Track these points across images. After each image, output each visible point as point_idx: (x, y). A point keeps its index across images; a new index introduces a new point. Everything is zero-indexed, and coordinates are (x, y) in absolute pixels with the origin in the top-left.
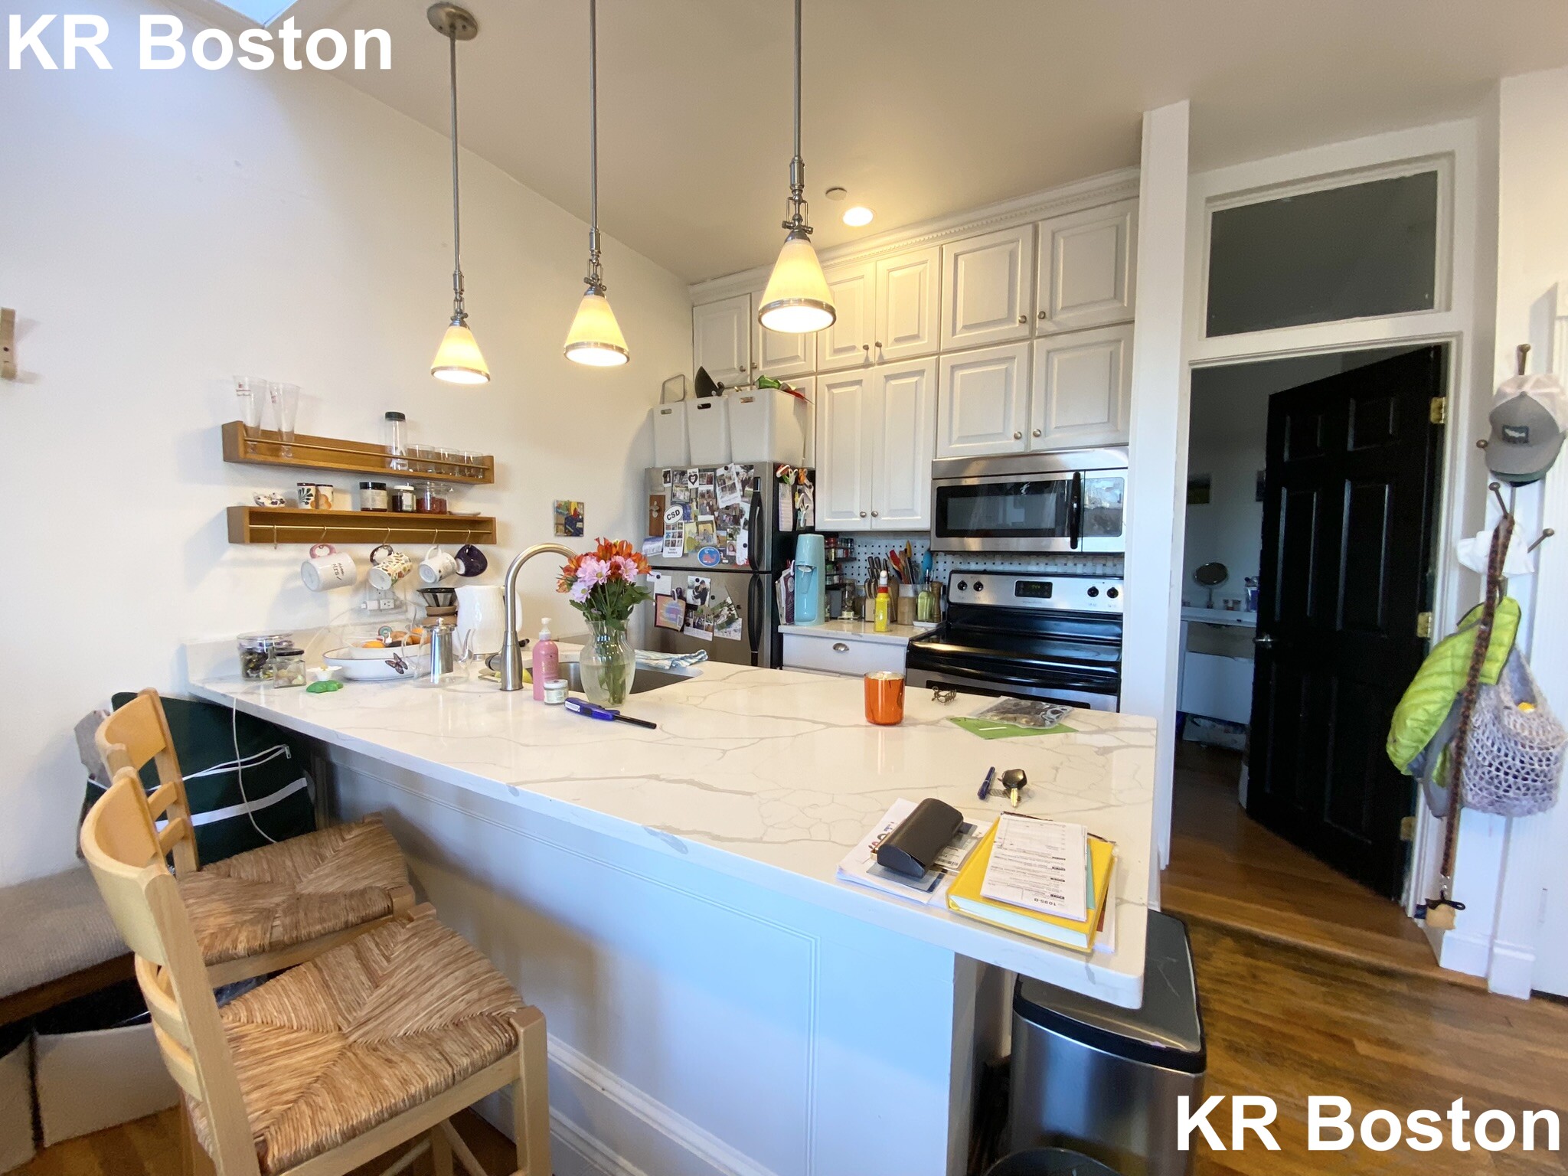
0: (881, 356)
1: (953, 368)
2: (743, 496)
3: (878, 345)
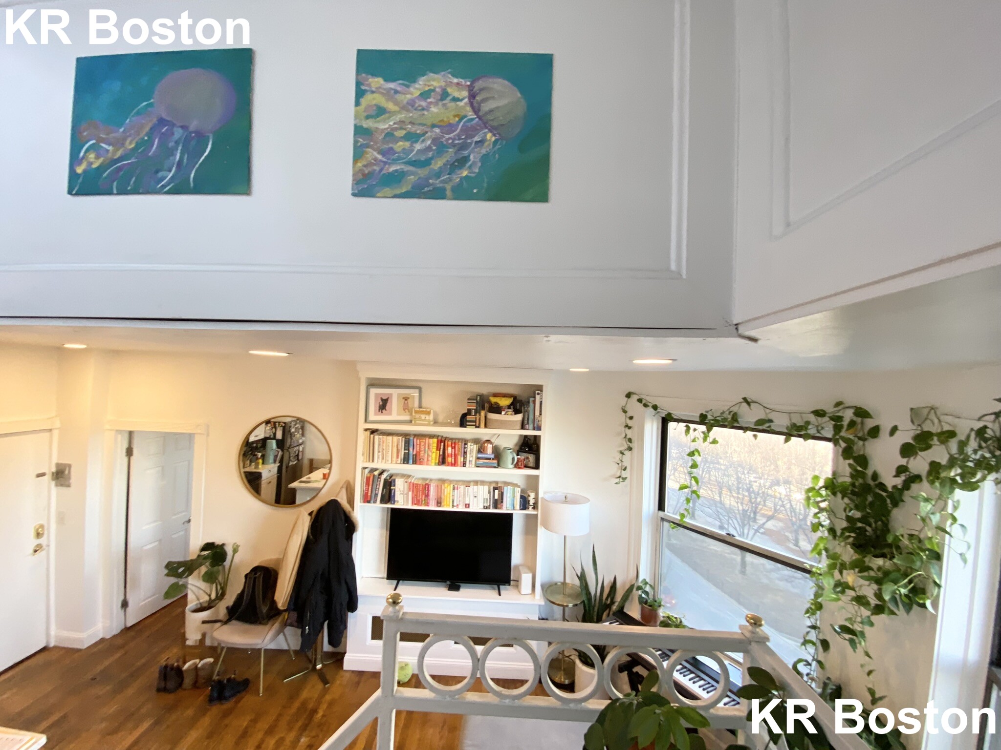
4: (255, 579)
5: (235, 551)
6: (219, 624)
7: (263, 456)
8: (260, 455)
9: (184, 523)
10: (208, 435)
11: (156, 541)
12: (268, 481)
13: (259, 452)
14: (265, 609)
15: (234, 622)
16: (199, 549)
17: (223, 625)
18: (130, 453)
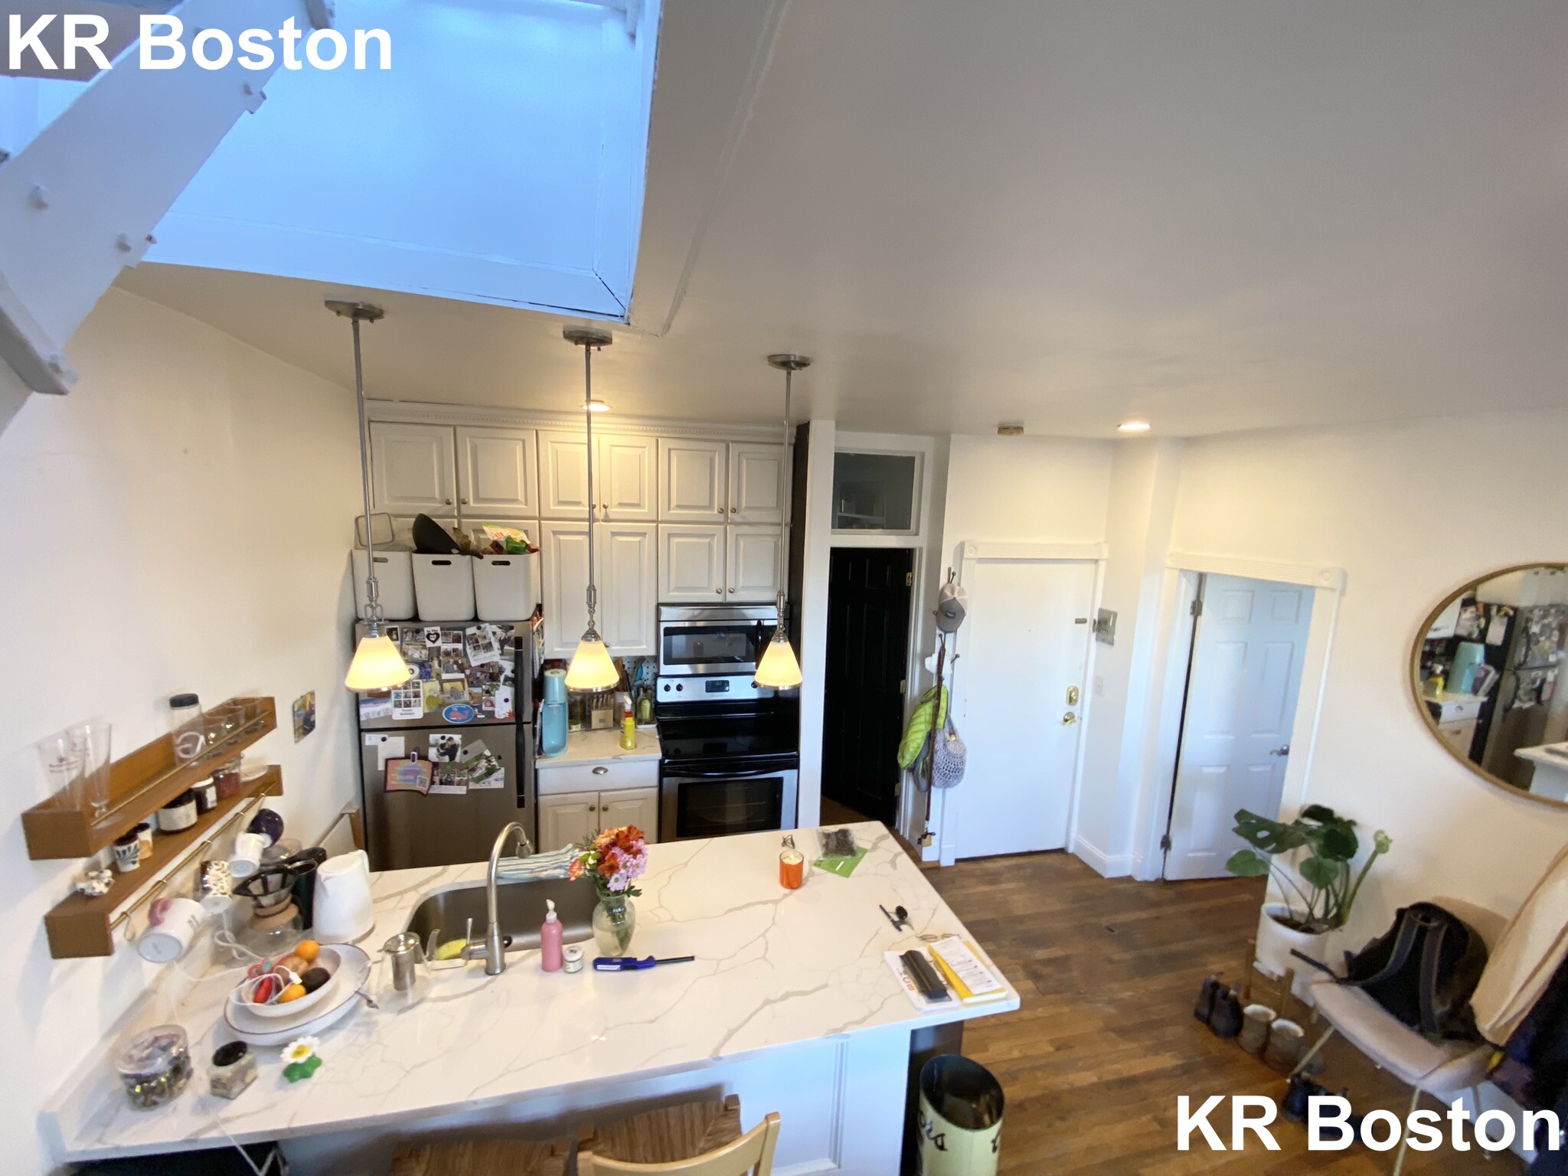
0: (606, 515)
1: (670, 536)
2: (502, 654)
3: (605, 507)
4: (1422, 931)
5: (1382, 847)
6: (1324, 976)
7: (1446, 674)
8: (1439, 669)
9: (1271, 753)
10: (1343, 593)
11: (1222, 766)
12: (1455, 727)
13: (1440, 663)
14: (1439, 1009)
15: (1356, 989)
16: (1300, 811)
17: (1331, 982)
18: (1196, 609)
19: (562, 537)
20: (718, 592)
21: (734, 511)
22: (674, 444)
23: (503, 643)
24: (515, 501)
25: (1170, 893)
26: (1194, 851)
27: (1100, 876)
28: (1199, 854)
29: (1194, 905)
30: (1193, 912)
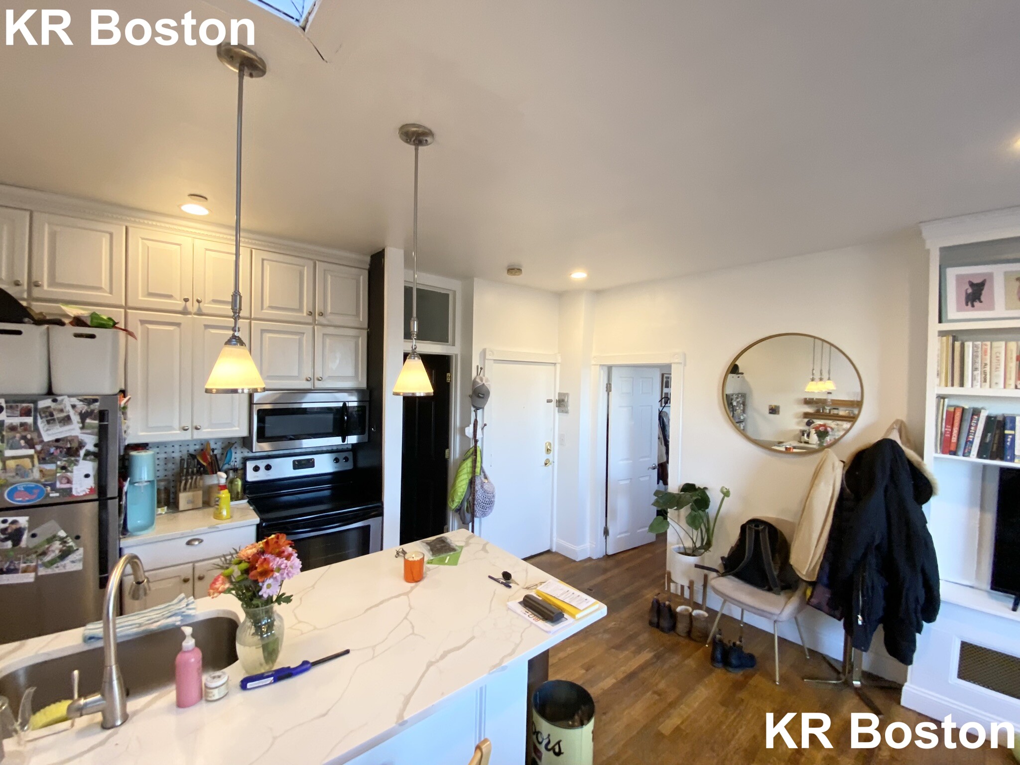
0: (199, 309)
1: (263, 331)
2: (83, 428)
3: (198, 301)
4: (757, 533)
5: (726, 494)
6: (715, 573)
10: (685, 365)
14: (774, 573)
16: (679, 489)
17: (719, 576)
18: (609, 388)
19: (150, 326)
20: (307, 380)
21: (321, 314)
22: (265, 255)
23: (83, 416)
24: (99, 289)
25: (611, 562)
26: (620, 534)
27: (575, 561)
28: (623, 535)
29: (627, 566)
30: (627, 569)
